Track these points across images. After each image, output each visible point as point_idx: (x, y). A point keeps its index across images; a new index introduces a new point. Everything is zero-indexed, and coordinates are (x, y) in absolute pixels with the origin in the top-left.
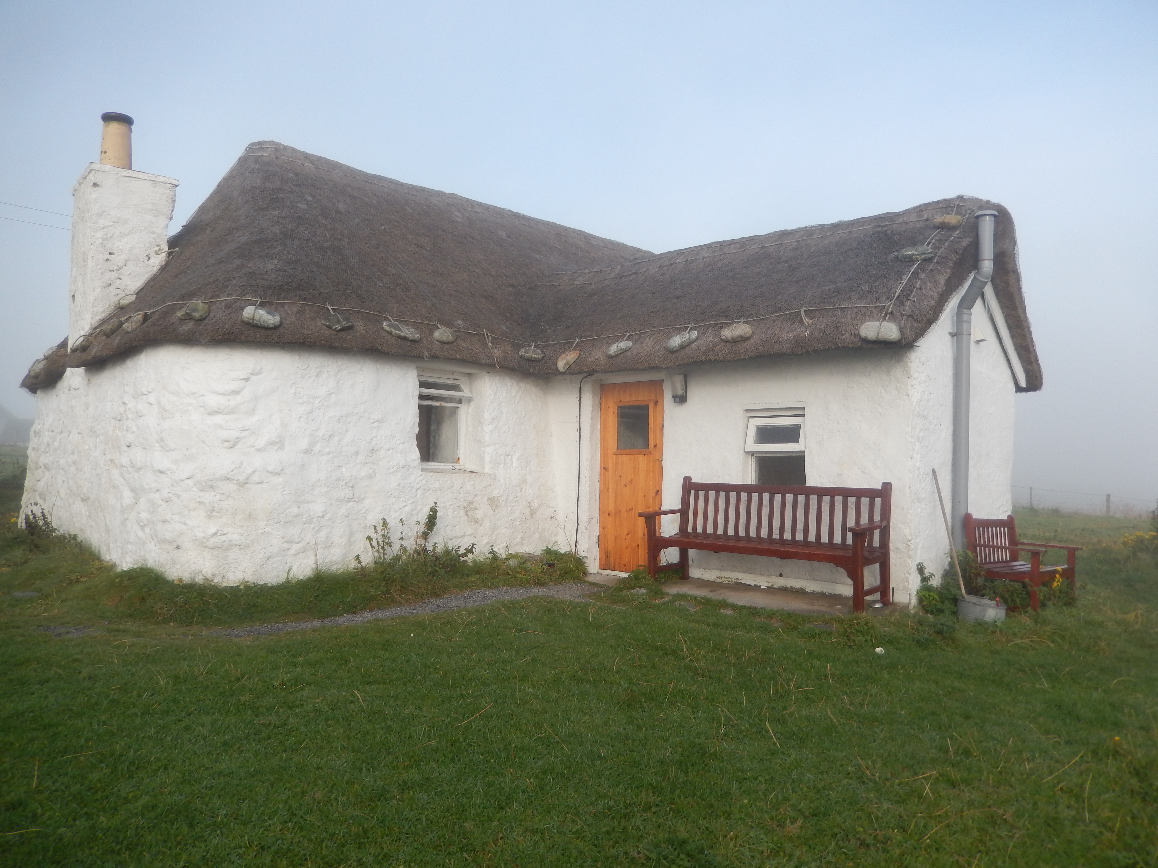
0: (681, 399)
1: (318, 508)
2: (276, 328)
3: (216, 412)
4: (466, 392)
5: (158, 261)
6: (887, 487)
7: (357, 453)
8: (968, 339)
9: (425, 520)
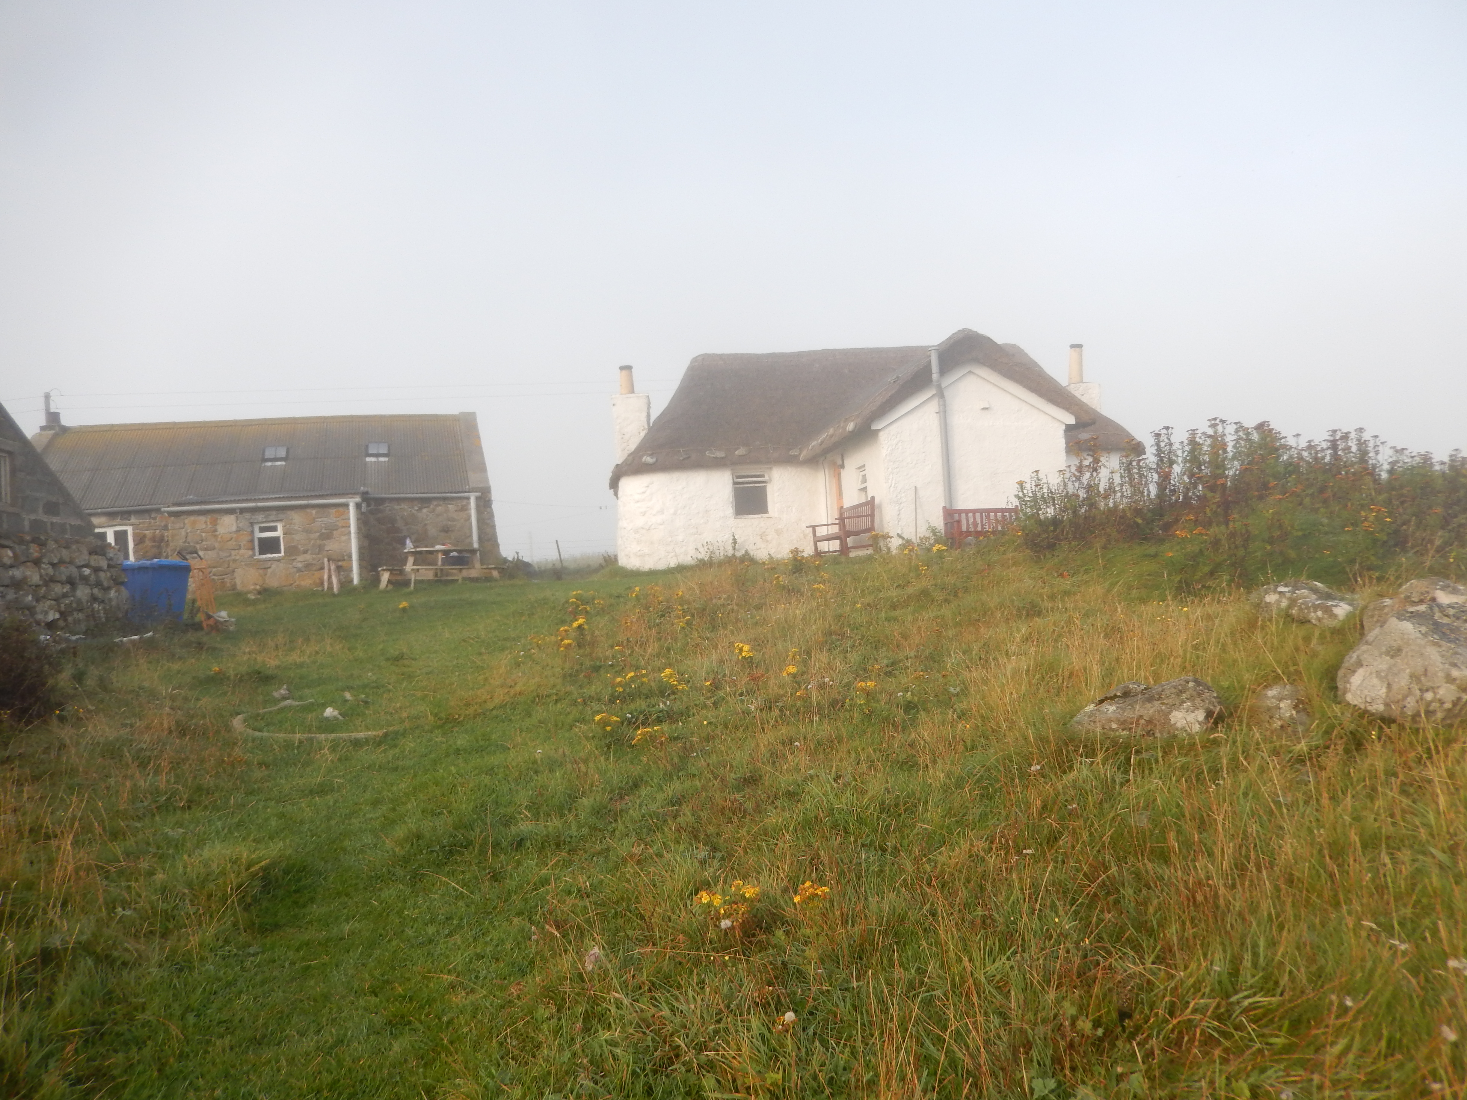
0: (842, 466)
1: (680, 538)
2: (654, 464)
3: (638, 502)
4: (766, 478)
5: (643, 434)
6: (873, 498)
7: (699, 513)
8: (944, 414)
9: (731, 541)
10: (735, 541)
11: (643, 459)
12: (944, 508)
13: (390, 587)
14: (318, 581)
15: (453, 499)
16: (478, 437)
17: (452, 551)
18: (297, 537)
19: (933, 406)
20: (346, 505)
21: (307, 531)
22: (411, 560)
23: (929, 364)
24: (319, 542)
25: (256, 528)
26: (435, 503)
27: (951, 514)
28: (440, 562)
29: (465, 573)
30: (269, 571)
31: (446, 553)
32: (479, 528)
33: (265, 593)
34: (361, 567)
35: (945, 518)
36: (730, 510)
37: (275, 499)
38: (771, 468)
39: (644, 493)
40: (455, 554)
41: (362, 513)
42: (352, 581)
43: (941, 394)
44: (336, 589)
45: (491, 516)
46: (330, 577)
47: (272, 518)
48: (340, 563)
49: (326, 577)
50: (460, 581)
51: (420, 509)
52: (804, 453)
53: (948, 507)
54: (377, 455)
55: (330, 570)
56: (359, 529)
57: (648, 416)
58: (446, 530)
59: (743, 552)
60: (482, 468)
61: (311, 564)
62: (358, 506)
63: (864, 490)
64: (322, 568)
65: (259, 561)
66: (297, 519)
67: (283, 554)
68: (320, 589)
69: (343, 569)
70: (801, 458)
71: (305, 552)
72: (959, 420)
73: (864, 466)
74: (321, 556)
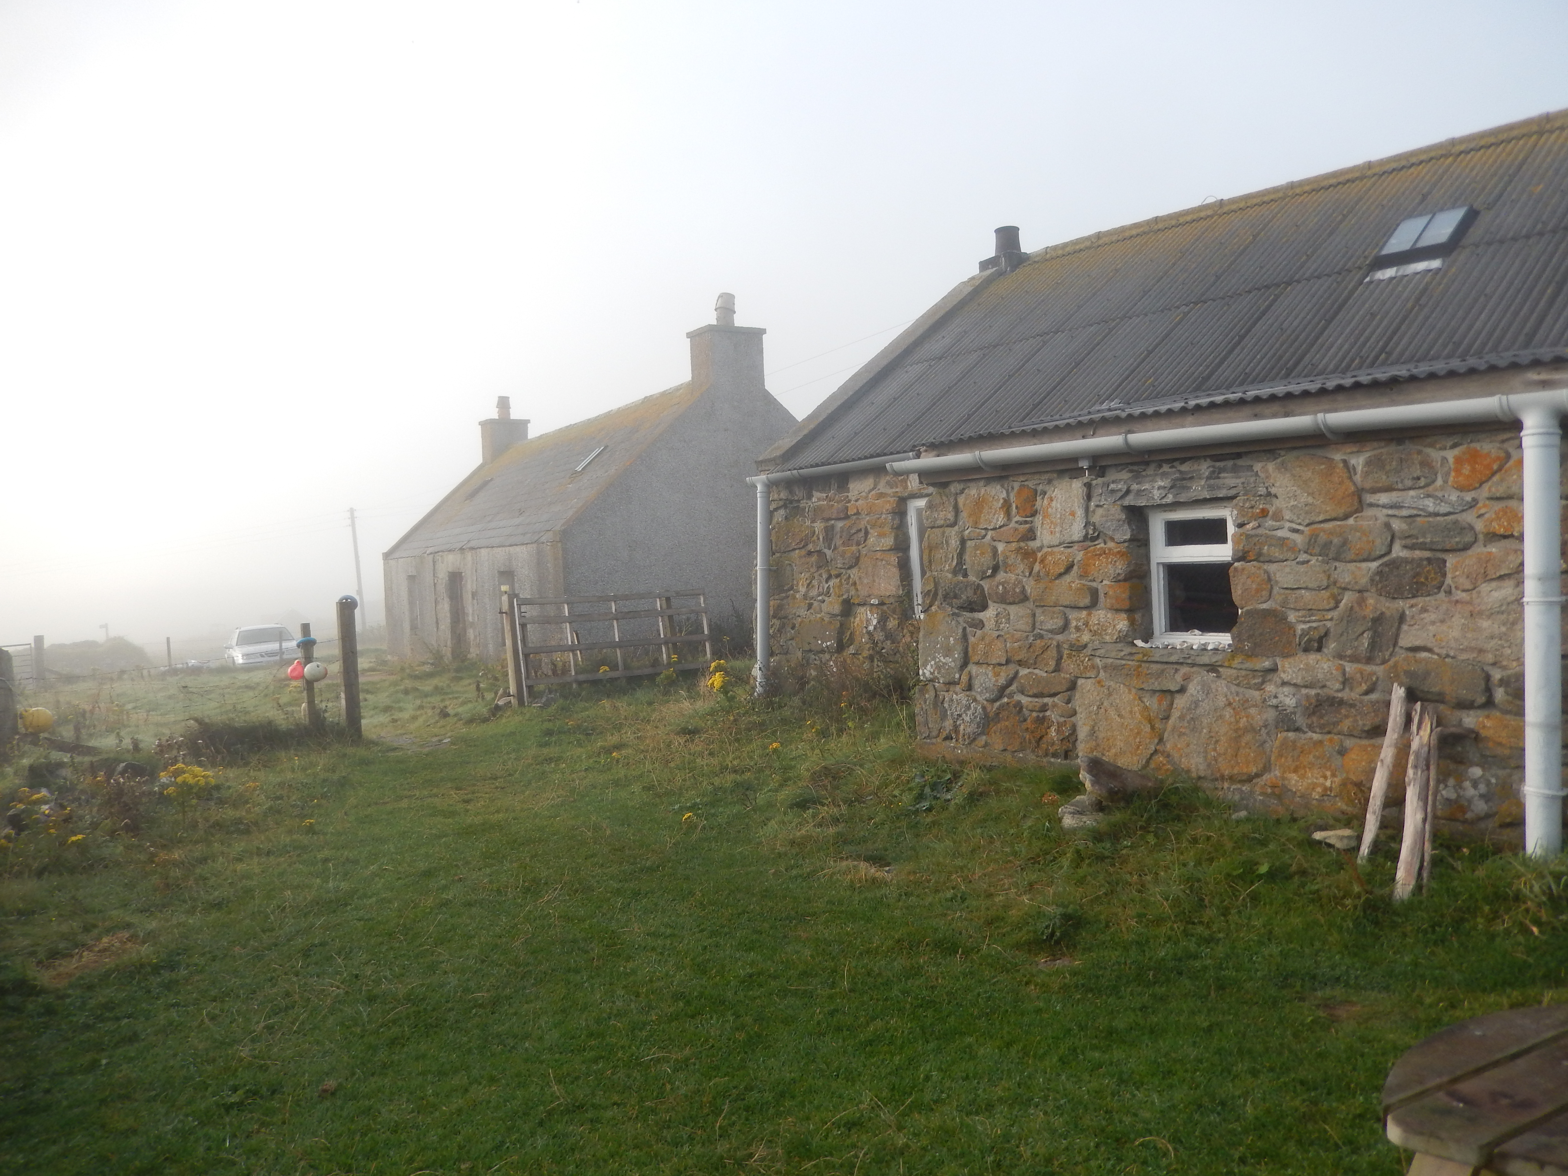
18: (1285, 574)
20: (1512, 427)
24: (1374, 603)
25: (1158, 528)
47: (1203, 488)
49: (1380, 780)
61: (1335, 703)
64: (1379, 731)
65: (1165, 656)
66: (1283, 490)
67: (1231, 639)
69: (1478, 751)
71: (1315, 644)
74: (1380, 670)
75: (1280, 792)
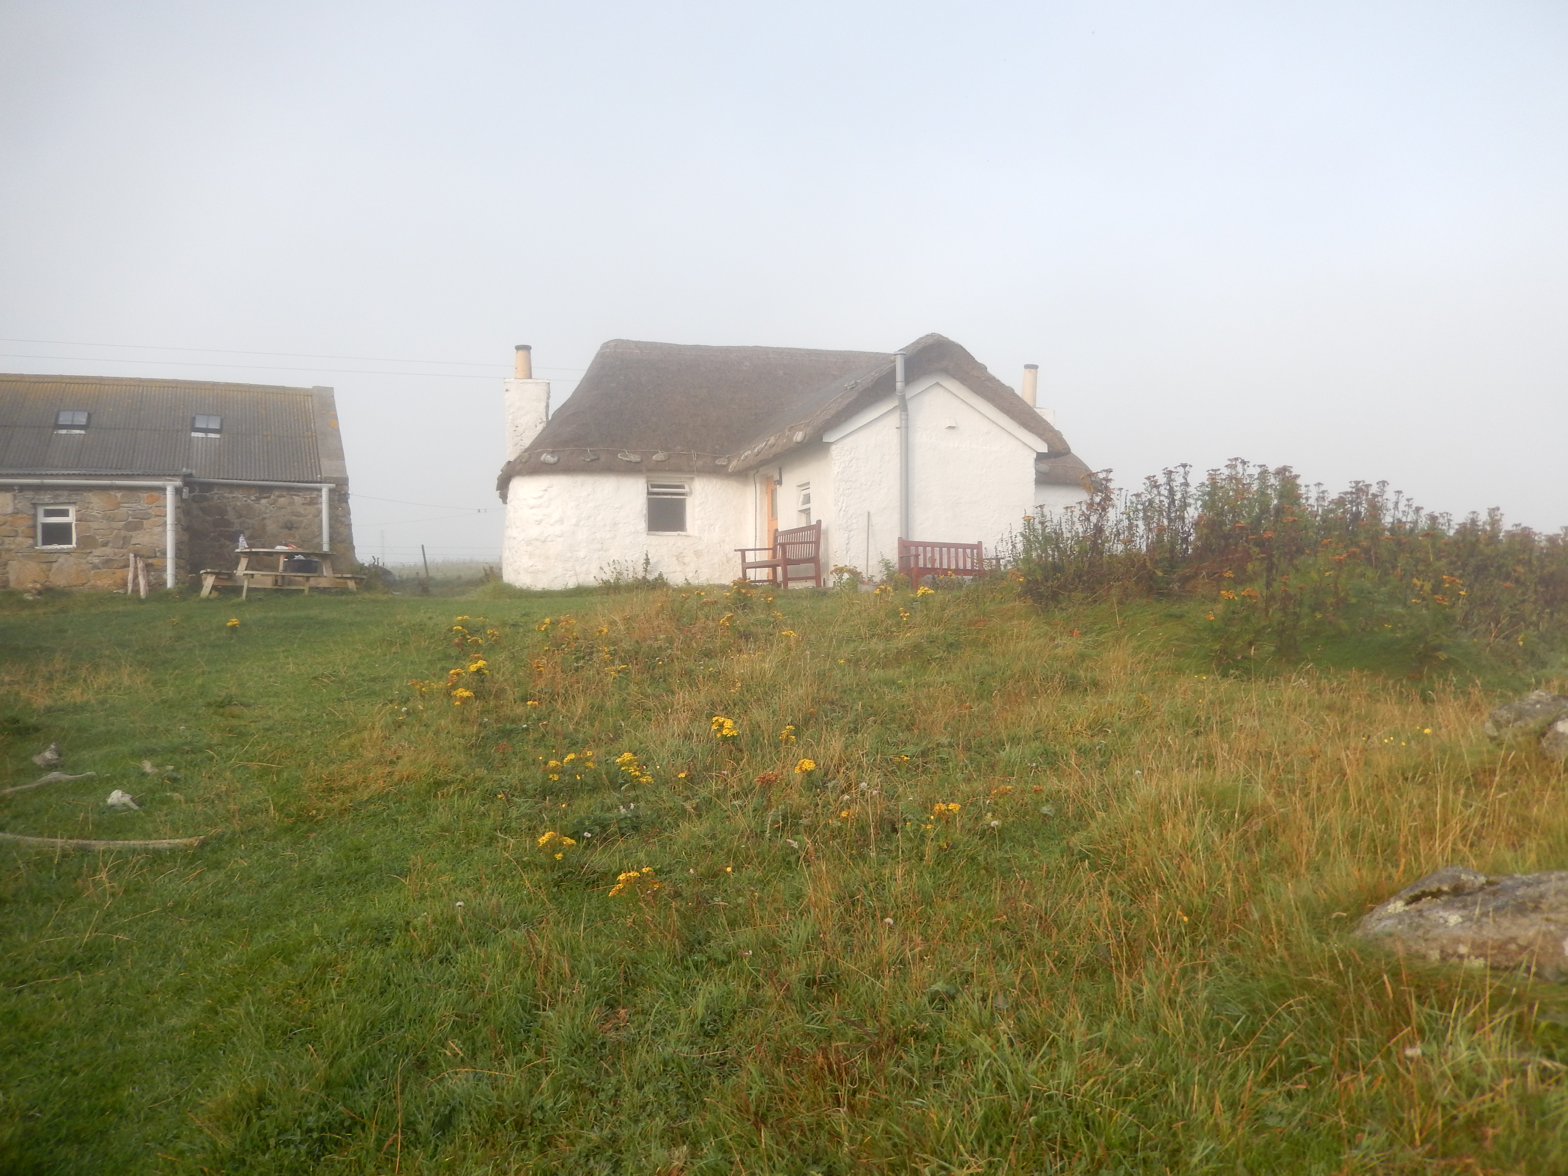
0: (780, 482)
1: (582, 554)
2: (555, 464)
3: (532, 508)
4: (687, 490)
5: (540, 428)
6: (819, 522)
7: (605, 526)
8: (905, 430)
9: (643, 561)
10: (647, 562)
11: (543, 458)
12: (900, 539)
13: (215, 594)
14: (119, 581)
15: (300, 489)
16: (335, 417)
17: (297, 554)
18: (95, 525)
19: (894, 420)
20: (163, 489)
21: (110, 519)
22: (244, 562)
23: (894, 370)
24: (123, 533)
25: (41, 511)
26: (277, 493)
27: (906, 546)
28: (281, 567)
29: (312, 582)
30: (55, 565)
31: (289, 555)
32: (331, 527)
33: (48, 593)
34: (178, 567)
35: (900, 552)
36: (643, 525)
37: (69, 476)
38: (692, 479)
39: (541, 497)
40: (301, 557)
41: (183, 500)
42: (165, 583)
43: (903, 407)
44: (142, 593)
45: (348, 513)
46: (136, 577)
47: (62, 499)
48: (150, 561)
49: (130, 577)
50: (306, 592)
51: (258, 499)
52: (734, 463)
53: (904, 538)
54: (206, 431)
55: (136, 568)
56: (178, 521)
57: (547, 407)
58: (289, 526)
59: (656, 575)
60: (338, 454)
61: (112, 560)
62: (178, 491)
63: (807, 512)
64: (126, 566)
65: (43, 552)
66: (96, 502)
67: (74, 545)
68: (121, 591)
69: (153, 568)
70: (730, 469)
71: (105, 545)
72: (922, 439)
73: (808, 483)
74: (125, 551)
75: (94, 587)
